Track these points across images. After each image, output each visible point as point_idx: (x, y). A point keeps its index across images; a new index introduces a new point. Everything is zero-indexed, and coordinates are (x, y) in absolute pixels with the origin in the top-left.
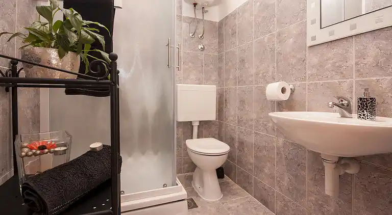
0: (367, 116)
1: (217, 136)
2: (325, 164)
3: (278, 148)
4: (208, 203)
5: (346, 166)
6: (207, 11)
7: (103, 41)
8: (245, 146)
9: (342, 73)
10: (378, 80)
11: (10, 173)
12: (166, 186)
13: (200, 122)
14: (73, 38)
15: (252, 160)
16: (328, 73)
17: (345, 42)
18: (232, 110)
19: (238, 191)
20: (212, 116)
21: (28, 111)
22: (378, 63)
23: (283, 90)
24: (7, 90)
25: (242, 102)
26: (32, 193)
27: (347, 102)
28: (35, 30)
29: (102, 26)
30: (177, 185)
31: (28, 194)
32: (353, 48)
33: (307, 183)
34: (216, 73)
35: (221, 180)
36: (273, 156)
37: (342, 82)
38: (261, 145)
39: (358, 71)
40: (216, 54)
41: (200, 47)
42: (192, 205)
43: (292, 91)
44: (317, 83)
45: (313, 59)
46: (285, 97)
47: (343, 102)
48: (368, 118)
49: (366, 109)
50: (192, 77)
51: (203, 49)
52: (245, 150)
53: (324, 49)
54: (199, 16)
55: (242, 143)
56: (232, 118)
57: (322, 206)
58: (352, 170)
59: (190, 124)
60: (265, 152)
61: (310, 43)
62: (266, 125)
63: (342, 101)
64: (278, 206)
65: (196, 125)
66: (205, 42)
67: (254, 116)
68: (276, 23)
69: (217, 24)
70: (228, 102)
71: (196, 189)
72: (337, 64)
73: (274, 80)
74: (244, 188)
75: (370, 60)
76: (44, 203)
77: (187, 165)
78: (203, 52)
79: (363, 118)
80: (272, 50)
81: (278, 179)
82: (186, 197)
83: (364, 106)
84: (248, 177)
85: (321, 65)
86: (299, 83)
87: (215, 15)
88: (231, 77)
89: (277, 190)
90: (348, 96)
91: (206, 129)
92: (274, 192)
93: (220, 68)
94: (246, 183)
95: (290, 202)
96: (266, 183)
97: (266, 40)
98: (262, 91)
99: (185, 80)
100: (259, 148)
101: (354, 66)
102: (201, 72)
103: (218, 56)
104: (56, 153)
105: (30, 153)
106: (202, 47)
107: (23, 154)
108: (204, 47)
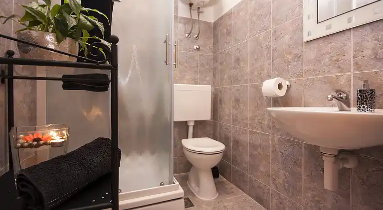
0: (367, 108)
1: (211, 136)
2: (324, 158)
3: (274, 146)
4: (204, 201)
5: (344, 160)
6: (203, 12)
7: (102, 28)
8: (240, 145)
9: (339, 67)
10: (376, 73)
11: (6, 169)
12: (163, 185)
13: (196, 122)
14: (72, 22)
15: (247, 159)
16: (325, 67)
17: (342, 35)
18: (227, 110)
19: (233, 190)
20: (207, 116)
21: (25, 106)
22: (377, 55)
23: (280, 86)
24: (3, 82)
25: (237, 101)
26: (27, 184)
27: (345, 95)
28: (31, 9)
29: (101, 13)
30: (174, 183)
31: (23, 186)
32: (351, 41)
33: (303, 179)
34: (211, 74)
35: (216, 179)
36: (268, 154)
37: (339, 76)
38: (256, 143)
39: (357, 64)
40: (211, 54)
41: (195, 47)
42: (188, 203)
43: (289, 87)
44: (314, 79)
45: (310, 54)
46: (282, 93)
47: (342, 96)
48: (367, 110)
49: (366, 101)
50: (188, 77)
51: (198, 49)
52: (240, 149)
53: (321, 43)
54: (195, 17)
55: (237, 142)
56: (226, 118)
57: (318, 202)
58: (350, 165)
59: (185, 124)
60: (260, 151)
61: (306, 38)
62: (261, 123)
63: (341, 94)
64: (273, 203)
65: (191, 124)
66: (201, 42)
67: (249, 115)
68: (271, 20)
69: (212, 26)
70: (222, 101)
71: (192, 188)
72: (335, 58)
73: (269, 77)
74: (239, 187)
75: (368, 52)
76: (40, 194)
77: (182, 165)
78: (198, 53)
79: (363, 110)
80: (268, 47)
81: (274, 177)
82: (183, 196)
83: (364, 98)
84: (243, 175)
85: (318, 60)
86: (295, 79)
87: (210, 16)
88: (226, 77)
89: (273, 187)
90: (346, 90)
91: (201, 128)
92: (269, 189)
93: (215, 69)
94: (240, 182)
95: (285, 199)
96: (261, 181)
97: (262, 37)
98: (258, 89)
99: (181, 80)
100: (254, 147)
101: (352, 59)
102: (196, 72)
103: (212, 57)
104: (53, 145)
105: (26, 144)
106: (198, 47)
107: (19, 145)
108: (199, 48)
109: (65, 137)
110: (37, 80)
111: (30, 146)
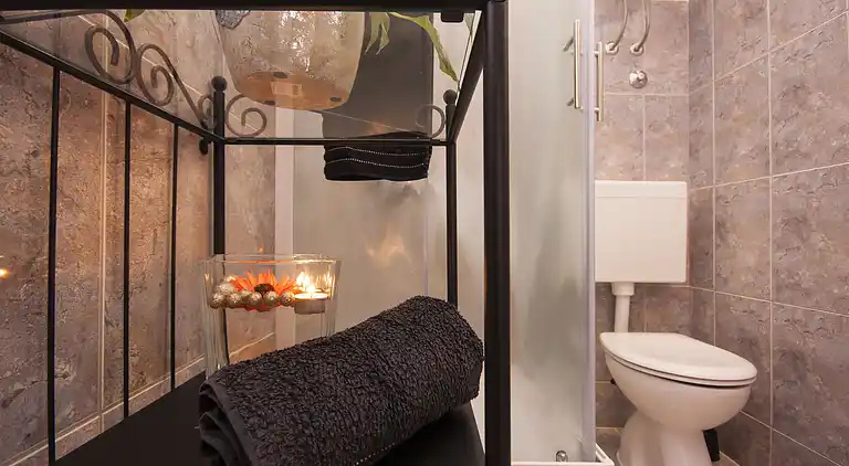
8: (810, 366)
12: (566, 459)
13: (637, 286)
21: (251, 218)
24: (204, 149)
30: (598, 460)
34: (683, 150)
40: (683, 92)
41: (633, 77)
50: (611, 162)
51: (641, 84)
59: (607, 292)
65: (625, 293)
66: (648, 62)
69: (686, 9)
70: (728, 228)
78: (644, 93)
88: (742, 151)
91: (652, 306)
93: (697, 134)
102: (637, 148)
103: (687, 101)
104: (300, 306)
105: (235, 297)
106: (641, 76)
107: (218, 297)
108: (646, 79)
109: (328, 290)
110: (277, 146)
111: (246, 304)
